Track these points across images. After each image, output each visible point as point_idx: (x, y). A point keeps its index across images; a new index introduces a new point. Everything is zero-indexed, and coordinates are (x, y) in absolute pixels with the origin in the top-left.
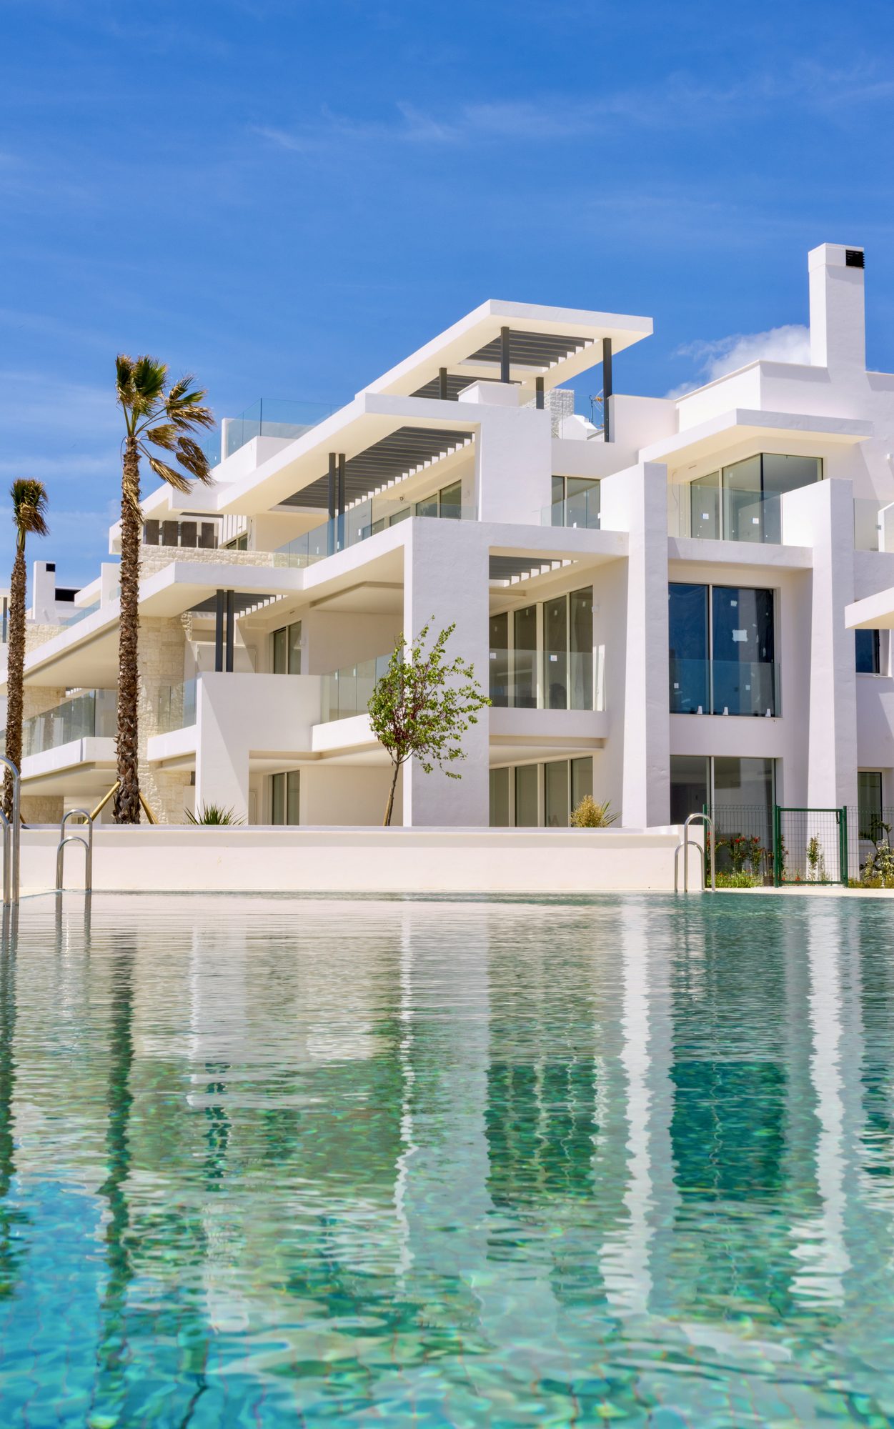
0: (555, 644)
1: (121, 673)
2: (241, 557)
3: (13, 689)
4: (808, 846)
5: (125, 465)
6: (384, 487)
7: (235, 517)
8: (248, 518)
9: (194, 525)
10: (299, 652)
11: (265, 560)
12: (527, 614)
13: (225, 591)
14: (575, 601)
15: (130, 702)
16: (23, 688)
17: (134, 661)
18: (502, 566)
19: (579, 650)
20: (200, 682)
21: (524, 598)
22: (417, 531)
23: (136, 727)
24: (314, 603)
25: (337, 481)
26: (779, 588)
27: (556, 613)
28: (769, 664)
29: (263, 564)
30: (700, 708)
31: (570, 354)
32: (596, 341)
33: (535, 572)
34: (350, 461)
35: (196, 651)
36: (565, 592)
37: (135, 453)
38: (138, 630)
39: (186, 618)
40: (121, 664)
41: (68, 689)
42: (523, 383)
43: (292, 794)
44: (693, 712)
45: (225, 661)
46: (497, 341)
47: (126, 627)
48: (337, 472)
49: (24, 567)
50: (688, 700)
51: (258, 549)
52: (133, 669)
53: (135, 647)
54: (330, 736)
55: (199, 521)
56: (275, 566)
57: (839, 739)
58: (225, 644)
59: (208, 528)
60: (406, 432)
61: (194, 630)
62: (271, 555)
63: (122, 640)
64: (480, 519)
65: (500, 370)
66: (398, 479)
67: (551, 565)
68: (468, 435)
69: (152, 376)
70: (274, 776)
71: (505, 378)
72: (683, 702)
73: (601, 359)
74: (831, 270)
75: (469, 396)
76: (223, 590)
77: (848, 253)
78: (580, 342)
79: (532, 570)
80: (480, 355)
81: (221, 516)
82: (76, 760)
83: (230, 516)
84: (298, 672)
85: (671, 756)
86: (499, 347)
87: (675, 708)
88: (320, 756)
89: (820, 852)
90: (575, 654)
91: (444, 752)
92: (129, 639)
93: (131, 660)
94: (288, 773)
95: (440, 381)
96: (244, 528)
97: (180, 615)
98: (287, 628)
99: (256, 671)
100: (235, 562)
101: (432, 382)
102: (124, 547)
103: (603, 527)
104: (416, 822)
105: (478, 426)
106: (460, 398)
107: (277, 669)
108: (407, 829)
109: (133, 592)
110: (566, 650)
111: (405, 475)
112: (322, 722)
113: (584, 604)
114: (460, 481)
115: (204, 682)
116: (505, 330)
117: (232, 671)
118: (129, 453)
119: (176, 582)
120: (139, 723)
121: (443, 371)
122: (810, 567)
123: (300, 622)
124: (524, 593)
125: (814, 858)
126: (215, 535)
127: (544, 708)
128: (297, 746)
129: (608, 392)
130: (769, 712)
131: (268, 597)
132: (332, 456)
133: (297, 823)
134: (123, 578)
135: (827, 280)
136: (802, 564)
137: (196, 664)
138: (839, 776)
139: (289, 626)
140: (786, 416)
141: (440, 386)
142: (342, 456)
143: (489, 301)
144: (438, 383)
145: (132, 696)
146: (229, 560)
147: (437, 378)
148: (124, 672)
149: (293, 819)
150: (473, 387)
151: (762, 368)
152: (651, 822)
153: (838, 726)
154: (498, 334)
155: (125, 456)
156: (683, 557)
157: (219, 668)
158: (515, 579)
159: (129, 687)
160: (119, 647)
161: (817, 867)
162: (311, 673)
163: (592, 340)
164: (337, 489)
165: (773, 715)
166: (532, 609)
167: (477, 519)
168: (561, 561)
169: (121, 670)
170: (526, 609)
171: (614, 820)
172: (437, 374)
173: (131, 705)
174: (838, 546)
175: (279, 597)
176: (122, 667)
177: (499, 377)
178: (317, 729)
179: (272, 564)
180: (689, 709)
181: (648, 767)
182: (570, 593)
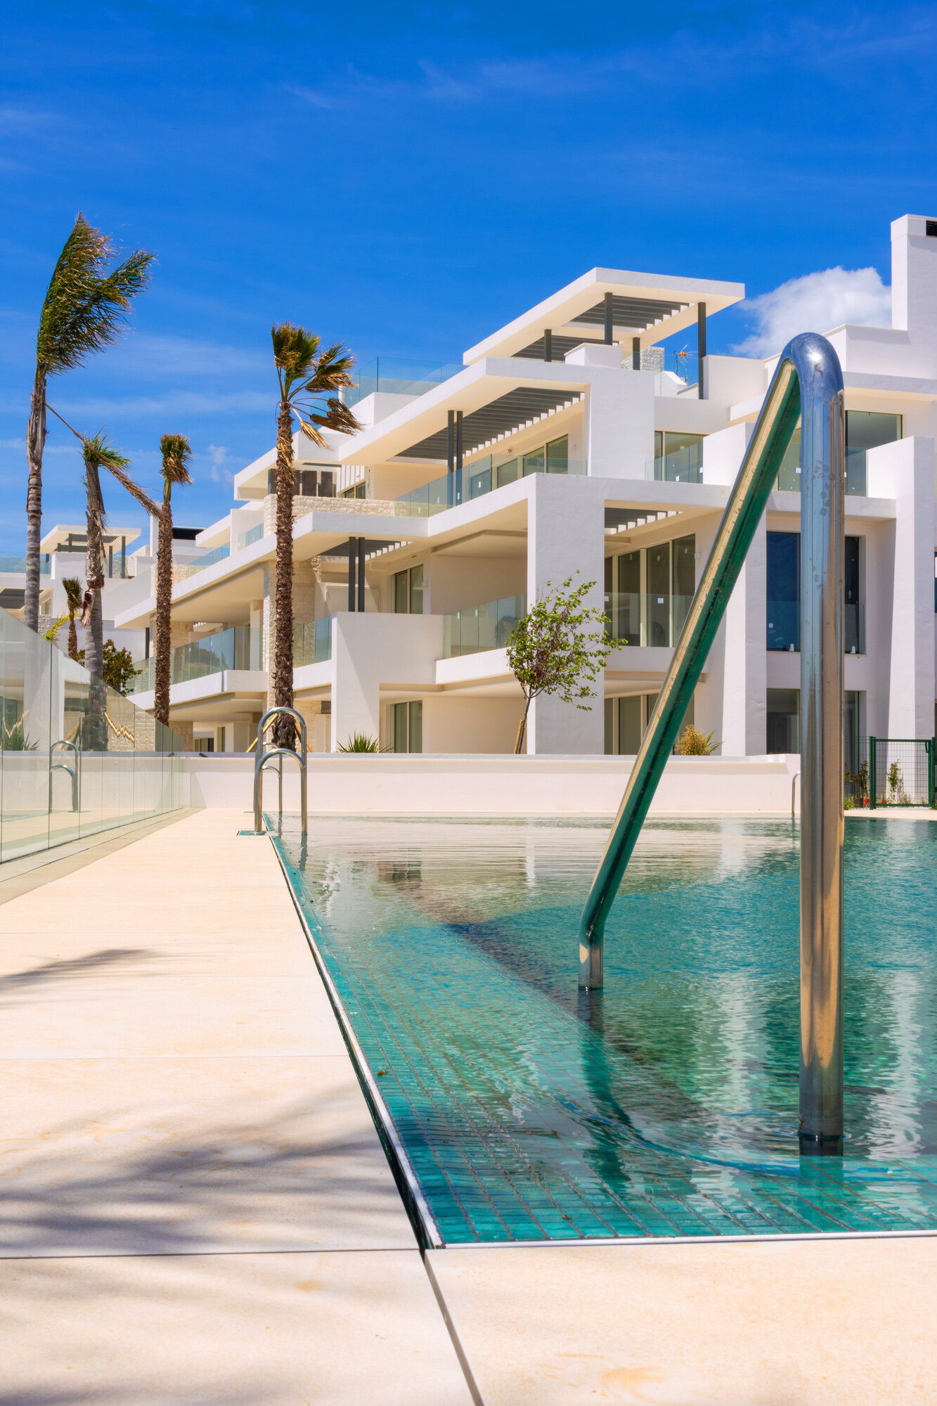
0: (658, 587)
1: (278, 616)
2: (365, 505)
3: (162, 627)
4: (889, 771)
5: (280, 427)
6: (494, 440)
7: (353, 467)
8: (366, 468)
9: (314, 474)
10: (420, 593)
11: (386, 508)
12: (631, 559)
13: (357, 538)
14: (677, 547)
15: (286, 642)
16: (171, 626)
17: (289, 605)
18: (614, 516)
19: (681, 593)
20: (334, 622)
21: (629, 544)
22: (539, 485)
23: (292, 664)
24: (435, 549)
25: (455, 435)
26: (865, 536)
27: (659, 558)
28: (854, 606)
29: (385, 511)
30: (792, 646)
31: (666, 317)
32: (691, 305)
33: (641, 522)
34: (466, 417)
35: (325, 591)
36: (668, 539)
37: (288, 416)
38: (293, 577)
39: (316, 562)
40: (277, 608)
41: (195, 623)
42: (620, 342)
43: (414, 722)
44: (785, 649)
45: (356, 603)
46: (600, 305)
47: (282, 575)
48: (456, 427)
49: (170, 515)
50: (782, 638)
51: (377, 497)
52: (288, 612)
53: (290, 593)
54: (452, 670)
55: (319, 470)
56: (396, 514)
57: (919, 674)
58: (357, 586)
59: (327, 477)
60: (521, 392)
61: (323, 572)
62: (392, 504)
63: (278, 586)
64: (589, 474)
65: (604, 331)
66: (507, 433)
67: (656, 516)
68: (577, 394)
69: (305, 346)
70: (396, 706)
71: (609, 340)
72: (776, 640)
73: (696, 320)
74: (912, 240)
75: (575, 357)
76: (354, 538)
77: (928, 223)
78: (676, 306)
79: (638, 520)
80: (586, 318)
81: (340, 466)
82: (217, 690)
83: (348, 467)
84: (420, 611)
85: (768, 689)
86: (603, 311)
87: (771, 647)
88: (443, 688)
89: (899, 776)
90: (677, 597)
91: (574, 690)
92: (284, 585)
93: (287, 605)
94: (410, 703)
95: (545, 341)
96: (362, 477)
97: (310, 559)
98: (409, 571)
99: (380, 610)
100: (360, 510)
101: (537, 342)
102: (279, 502)
103: (706, 481)
104: (538, 751)
105: (587, 387)
106: (566, 358)
107: (399, 608)
108: (531, 757)
109: (288, 543)
110: (669, 594)
111: (515, 430)
112: (444, 657)
113: (686, 551)
114: (567, 435)
115: (338, 620)
116: (608, 295)
117: (363, 611)
118: (283, 417)
119: (314, 530)
120: (294, 661)
121: (548, 332)
122: (893, 517)
123: (422, 565)
124: (628, 540)
125: (894, 781)
126: (334, 483)
127: (647, 646)
128: (424, 680)
129: (702, 353)
130: (854, 649)
131: (393, 543)
132: (451, 413)
133: (419, 750)
134: (278, 530)
135: (908, 250)
136: (885, 514)
137: (326, 604)
138: (918, 707)
139: (411, 569)
140: (870, 376)
141: (545, 346)
142: (460, 413)
143: (594, 271)
144: (543, 343)
145: (288, 637)
146: (354, 508)
147: (543, 338)
148: (280, 615)
149: (416, 747)
150: (579, 349)
151: (847, 330)
152: (750, 751)
153: (918, 662)
154: (602, 299)
155: (279, 419)
156: (779, 508)
157: (352, 609)
158: (622, 528)
159: (285, 628)
160: (275, 592)
161: (896, 790)
162: (433, 612)
163: (688, 304)
164: (455, 443)
165: (857, 652)
166: (636, 555)
167: (587, 475)
168: (667, 512)
169: (278, 613)
170: (630, 554)
171: (716, 749)
172: (542, 335)
173: (287, 644)
174: (920, 498)
175: (404, 544)
176: (279, 611)
177: (602, 337)
178: (441, 664)
179: (393, 512)
180: (781, 647)
181: (747, 700)
182: (673, 541)
